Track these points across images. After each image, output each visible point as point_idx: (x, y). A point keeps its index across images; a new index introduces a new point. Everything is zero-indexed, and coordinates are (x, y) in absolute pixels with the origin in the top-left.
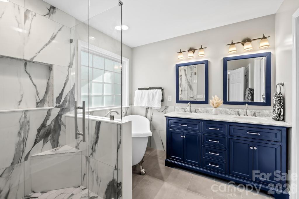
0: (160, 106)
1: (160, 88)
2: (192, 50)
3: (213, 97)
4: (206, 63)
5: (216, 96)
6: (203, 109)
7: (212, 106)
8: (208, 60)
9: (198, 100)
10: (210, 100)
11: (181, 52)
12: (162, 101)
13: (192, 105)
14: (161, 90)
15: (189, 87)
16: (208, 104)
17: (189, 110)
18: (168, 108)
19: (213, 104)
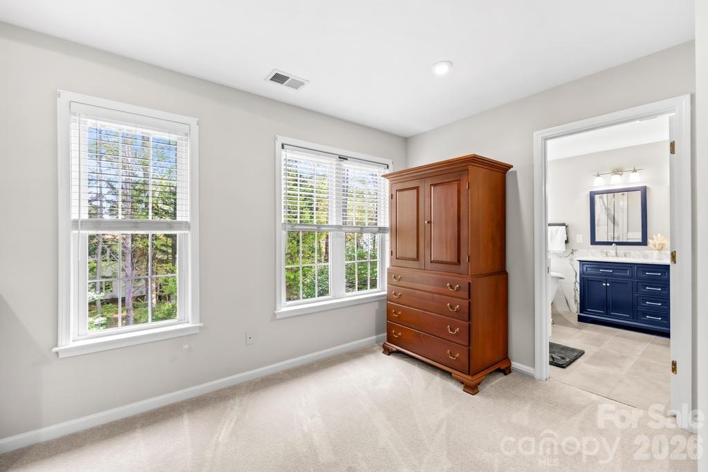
0: (564, 249)
1: (563, 225)
2: (618, 171)
3: (654, 237)
4: (643, 190)
5: (659, 235)
6: (638, 253)
7: (653, 247)
8: (646, 187)
9: (629, 241)
10: (649, 241)
11: (598, 175)
12: (567, 242)
13: (619, 247)
14: (565, 227)
15: (611, 221)
16: (646, 245)
17: (614, 254)
18: (577, 252)
19: (655, 246)
